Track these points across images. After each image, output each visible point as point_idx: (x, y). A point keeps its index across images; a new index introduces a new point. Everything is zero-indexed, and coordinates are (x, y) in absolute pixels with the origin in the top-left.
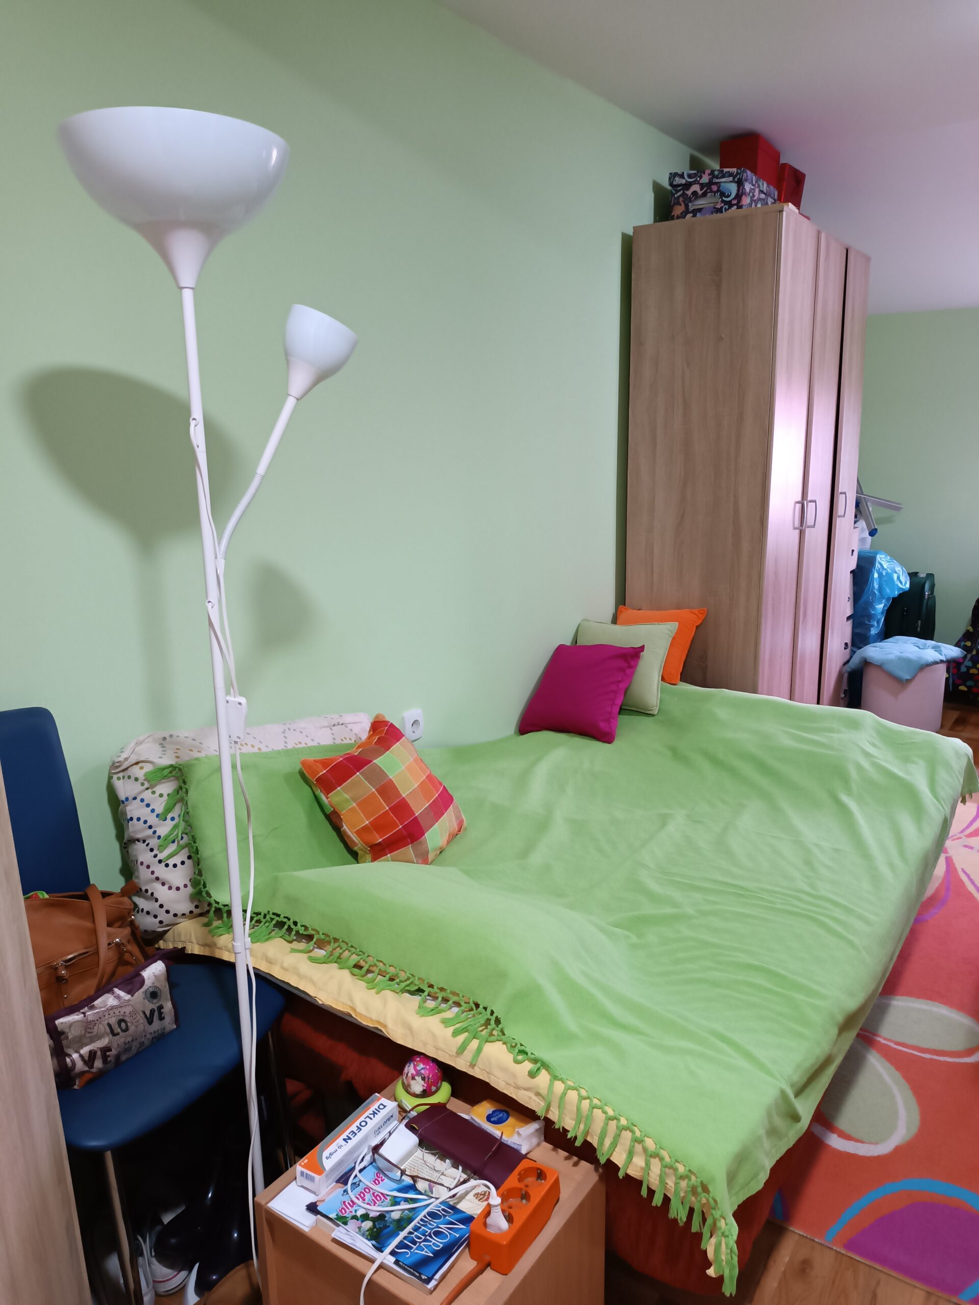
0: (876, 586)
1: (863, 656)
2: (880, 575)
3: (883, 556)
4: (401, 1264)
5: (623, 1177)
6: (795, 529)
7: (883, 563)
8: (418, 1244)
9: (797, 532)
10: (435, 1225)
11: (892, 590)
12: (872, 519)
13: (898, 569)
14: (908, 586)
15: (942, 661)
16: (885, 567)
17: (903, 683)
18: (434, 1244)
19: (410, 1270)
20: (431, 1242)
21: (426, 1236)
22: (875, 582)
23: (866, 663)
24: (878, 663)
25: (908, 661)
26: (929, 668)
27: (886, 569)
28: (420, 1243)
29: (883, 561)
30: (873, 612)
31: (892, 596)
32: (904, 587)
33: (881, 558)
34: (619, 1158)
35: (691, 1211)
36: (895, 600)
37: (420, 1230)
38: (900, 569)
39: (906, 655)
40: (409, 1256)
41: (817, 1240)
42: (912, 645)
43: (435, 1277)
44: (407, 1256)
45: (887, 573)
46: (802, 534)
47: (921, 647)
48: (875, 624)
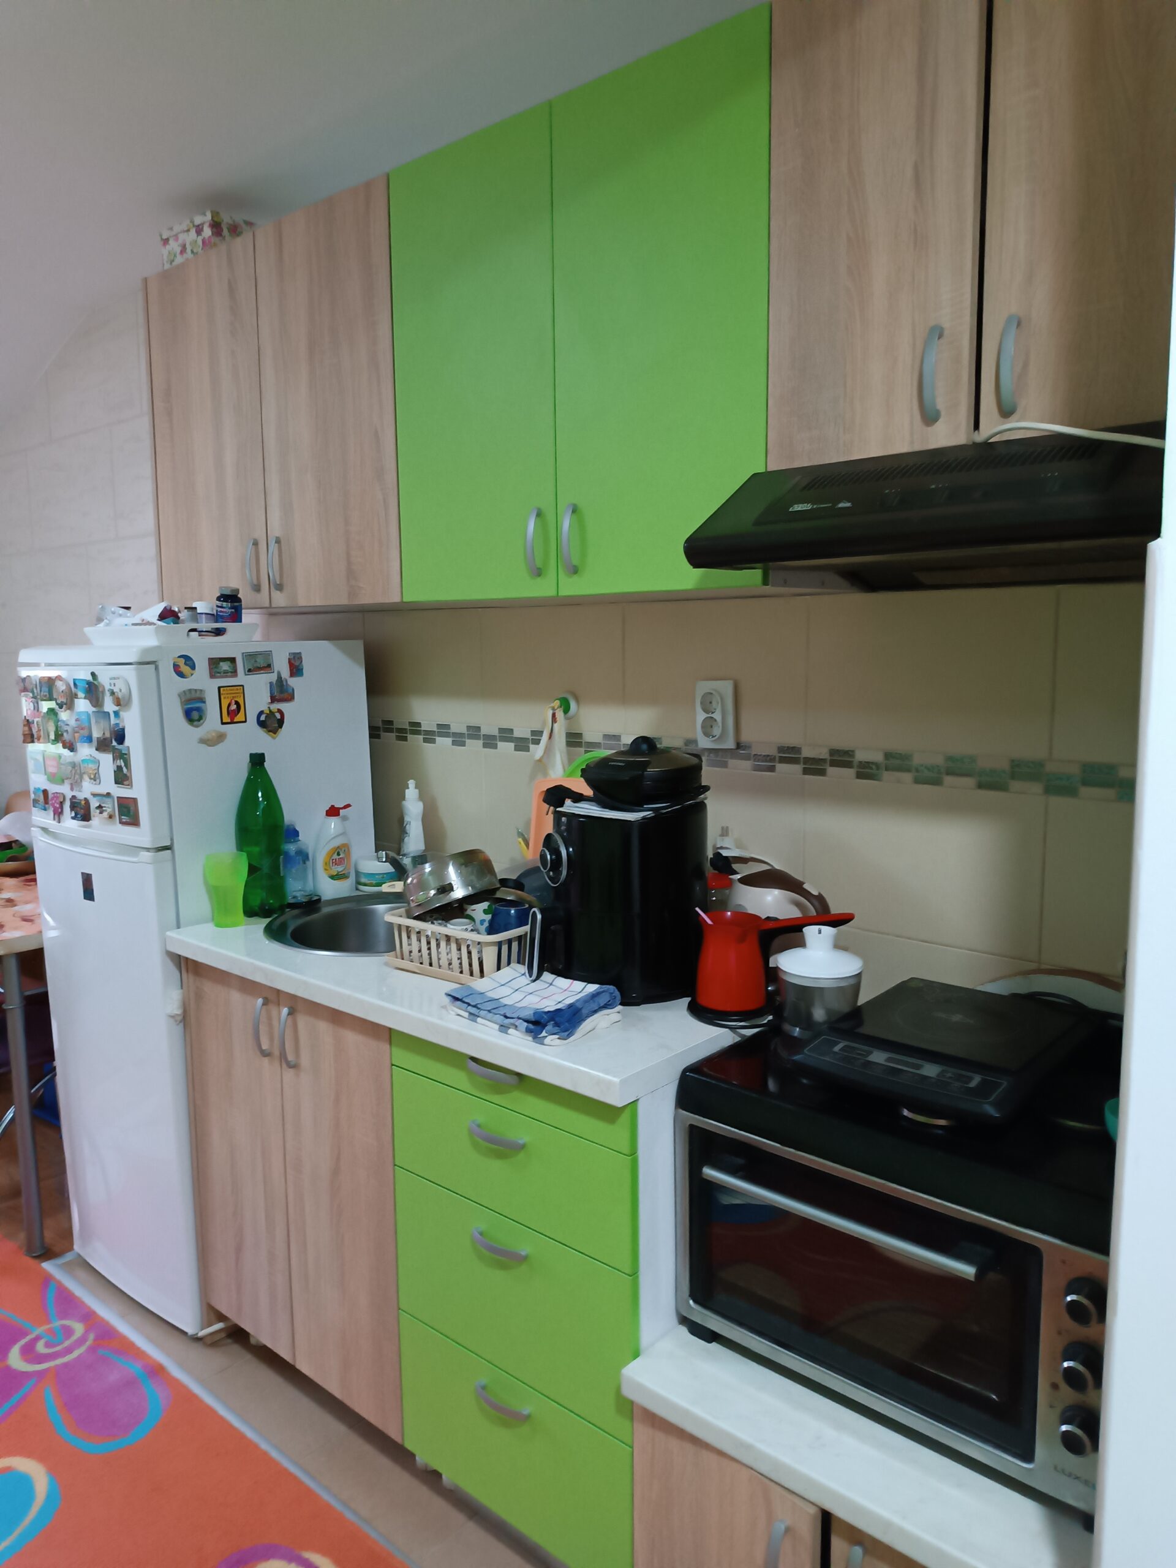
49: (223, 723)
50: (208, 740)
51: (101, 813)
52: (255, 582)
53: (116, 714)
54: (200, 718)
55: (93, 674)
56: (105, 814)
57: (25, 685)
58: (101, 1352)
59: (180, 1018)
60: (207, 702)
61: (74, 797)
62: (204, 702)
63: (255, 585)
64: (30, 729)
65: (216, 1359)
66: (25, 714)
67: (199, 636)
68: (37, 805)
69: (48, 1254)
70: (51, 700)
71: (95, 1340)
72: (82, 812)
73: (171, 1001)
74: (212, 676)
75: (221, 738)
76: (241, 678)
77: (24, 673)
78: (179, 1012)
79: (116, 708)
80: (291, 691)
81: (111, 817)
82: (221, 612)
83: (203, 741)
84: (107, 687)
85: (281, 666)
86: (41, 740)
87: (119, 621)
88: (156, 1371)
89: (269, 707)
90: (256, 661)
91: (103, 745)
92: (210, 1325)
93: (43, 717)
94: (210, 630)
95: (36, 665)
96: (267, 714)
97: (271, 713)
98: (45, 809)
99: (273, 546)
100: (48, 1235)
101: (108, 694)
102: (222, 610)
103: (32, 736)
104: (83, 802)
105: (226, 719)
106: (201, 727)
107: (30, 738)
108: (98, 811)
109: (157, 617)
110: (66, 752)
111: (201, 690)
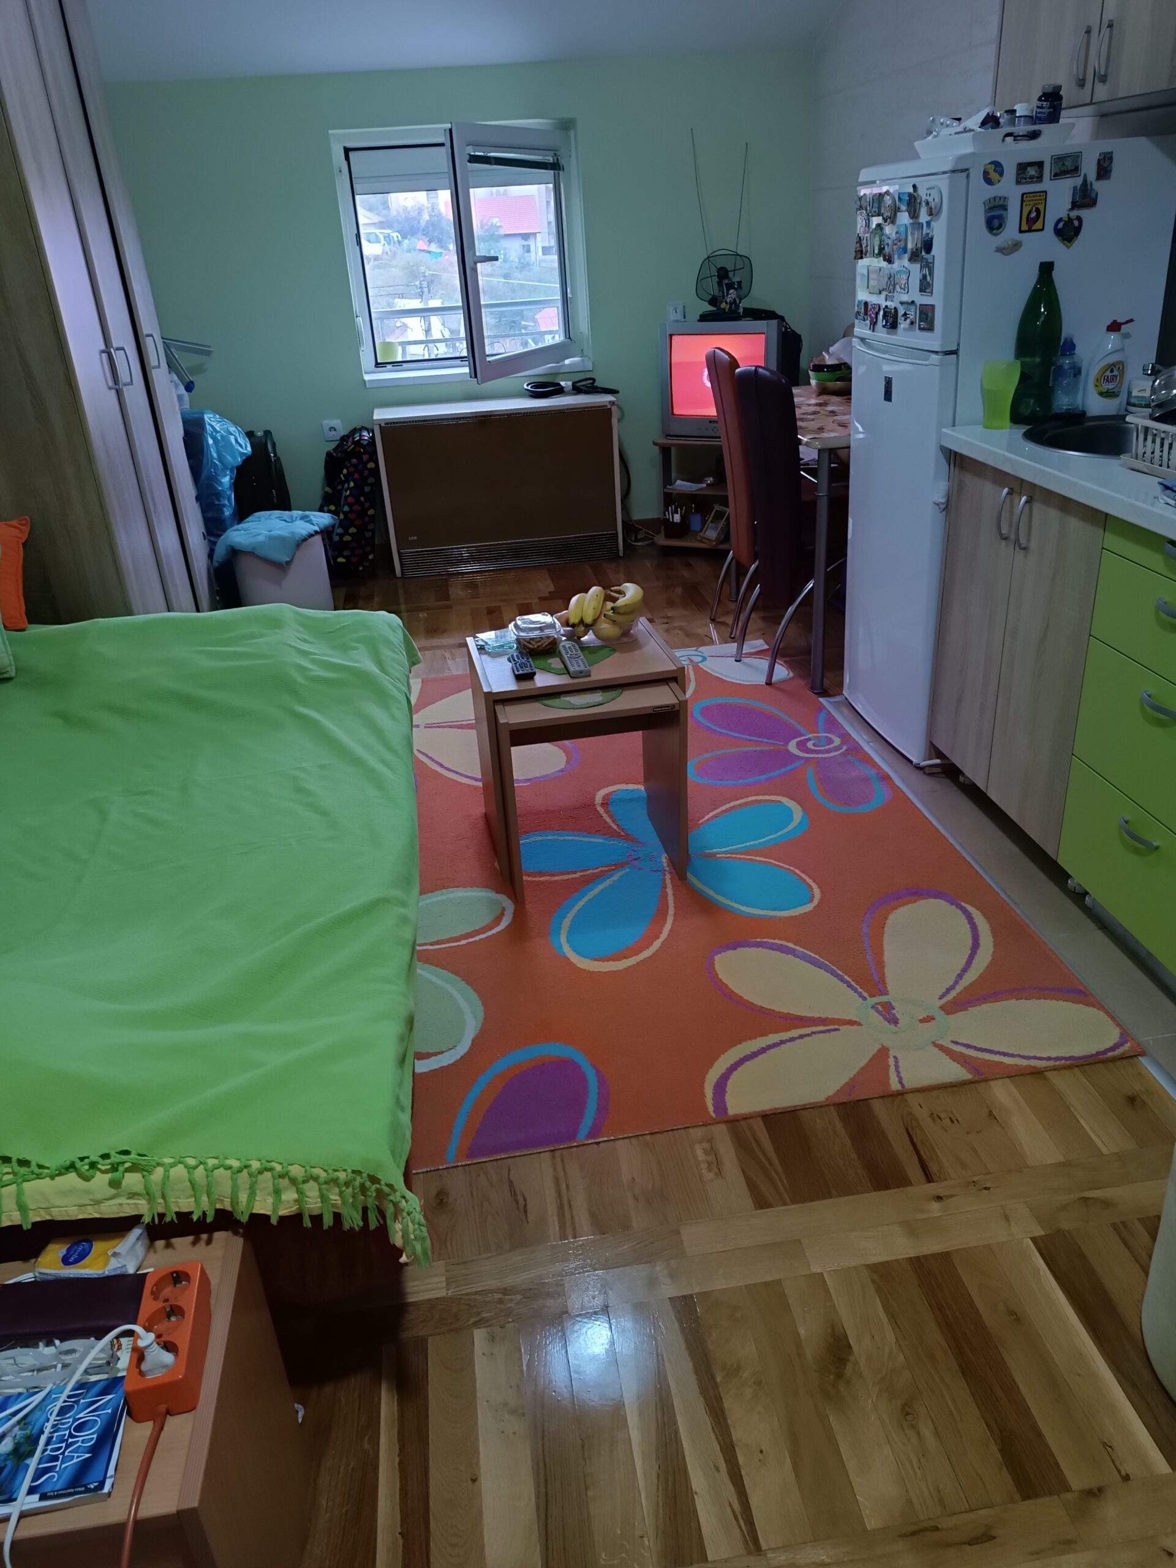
0: (215, 455)
1: (229, 543)
2: (214, 438)
3: (212, 416)
4: (52, 1494)
5: (278, 1222)
6: (110, 388)
7: (213, 423)
8: (61, 1456)
9: (113, 392)
10: (71, 1420)
11: (234, 458)
12: (182, 369)
13: (232, 429)
14: (249, 449)
15: (316, 532)
16: (218, 429)
17: (282, 567)
18: (83, 1442)
19: (69, 1491)
20: (78, 1441)
21: (67, 1440)
22: (212, 449)
23: (234, 552)
24: (249, 550)
25: (281, 539)
26: (305, 543)
27: (220, 432)
28: (63, 1453)
29: (212, 420)
30: (220, 488)
31: (235, 465)
32: (246, 452)
33: (209, 418)
34: (263, 1206)
35: (365, 1210)
36: (240, 469)
37: (54, 1439)
38: (234, 429)
39: (275, 533)
40: (56, 1479)
41: (441, 1167)
42: (277, 520)
43: (108, 1475)
44: (55, 1480)
45: (222, 436)
46: (119, 394)
47: (288, 520)
48: (226, 502)
49: (1021, 231)
50: (1004, 248)
51: (905, 320)
52: (1081, 77)
53: (928, 223)
54: (1000, 226)
55: (914, 187)
56: (908, 321)
57: (861, 204)
58: (849, 757)
59: (942, 507)
60: (1009, 210)
61: (886, 306)
62: (1006, 210)
63: (1080, 80)
64: (861, 246)
65: (931, 784)
66: (858, 232)
67: (1015, 140)
68: (859, 317)
69: (824, 693)
70: (879, 216)
71: (846, 750)
72: (892, 323)
73: (938, 491)
74: (1018, 182)
75: (1017, 246)
76: (1047, 184)
77: (863, 191)
78: (943, 500)
79: (929, 218)
80: (1093, 195)
81: (912, 323)
82: (1040, 113)
83: (1000, 250)
84: (924, 198)
85: (1089, 168)
86: (868, 255)
87: (945, 132)
88: (885, 778)
89: (1068, 215)
90: (1064, 164)
91: (915, 257)
92: (930, 759)
93: (872, 233)
94: (1026, 133)
95: (872, 183)
96: (1065, 221)
97: (1070, 219)
98: (864, 320)
99: (1105, 31)
100: (826, 682)
101: (924, 204)
102: (1041, 110)
103: (861, 251)
104: (893, 311)
105: (1025, 227)
106: (999, 236)
107: (860, 254)
108: (903, 319)
109: (979, 125)
110: (884, 264)
111: (1005, 198)
